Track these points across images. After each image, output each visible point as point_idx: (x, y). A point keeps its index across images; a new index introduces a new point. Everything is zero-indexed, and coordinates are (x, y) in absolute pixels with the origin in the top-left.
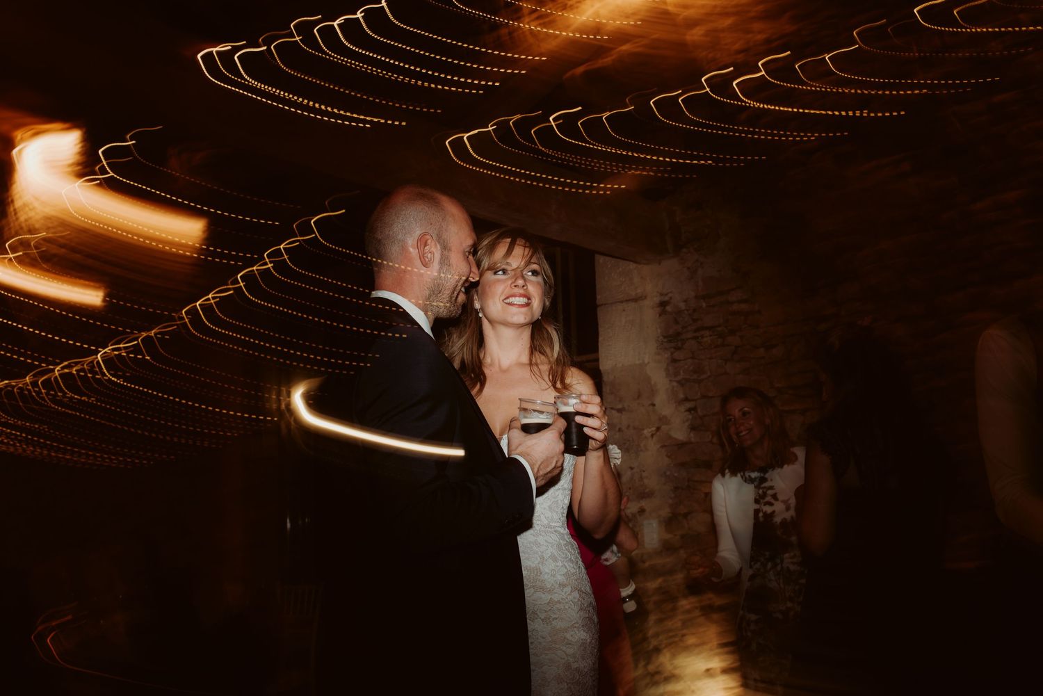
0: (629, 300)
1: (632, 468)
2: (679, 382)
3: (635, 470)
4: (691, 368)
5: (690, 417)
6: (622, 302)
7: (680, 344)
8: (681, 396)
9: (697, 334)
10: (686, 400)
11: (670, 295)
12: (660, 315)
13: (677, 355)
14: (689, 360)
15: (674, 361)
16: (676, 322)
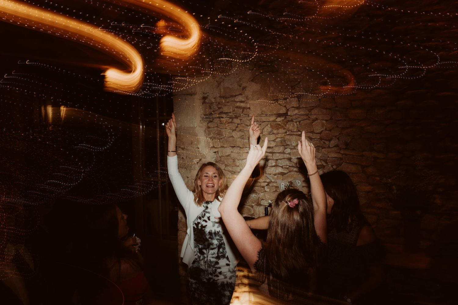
0: (188, 94)
1: (188, 177)
2: (211, 138)
3: (189, 178)
4: (216, 132)
5: (215, 156)
6: (185, 95)
7: (211, 120)
8: (211, 145)
9: (220, 116)
10: (214, 147)
11: (208, 94)
12: (203, 104)
13: (210, 125)
14: (216, 128)
15: (209, 127)
16: (210, 108)
